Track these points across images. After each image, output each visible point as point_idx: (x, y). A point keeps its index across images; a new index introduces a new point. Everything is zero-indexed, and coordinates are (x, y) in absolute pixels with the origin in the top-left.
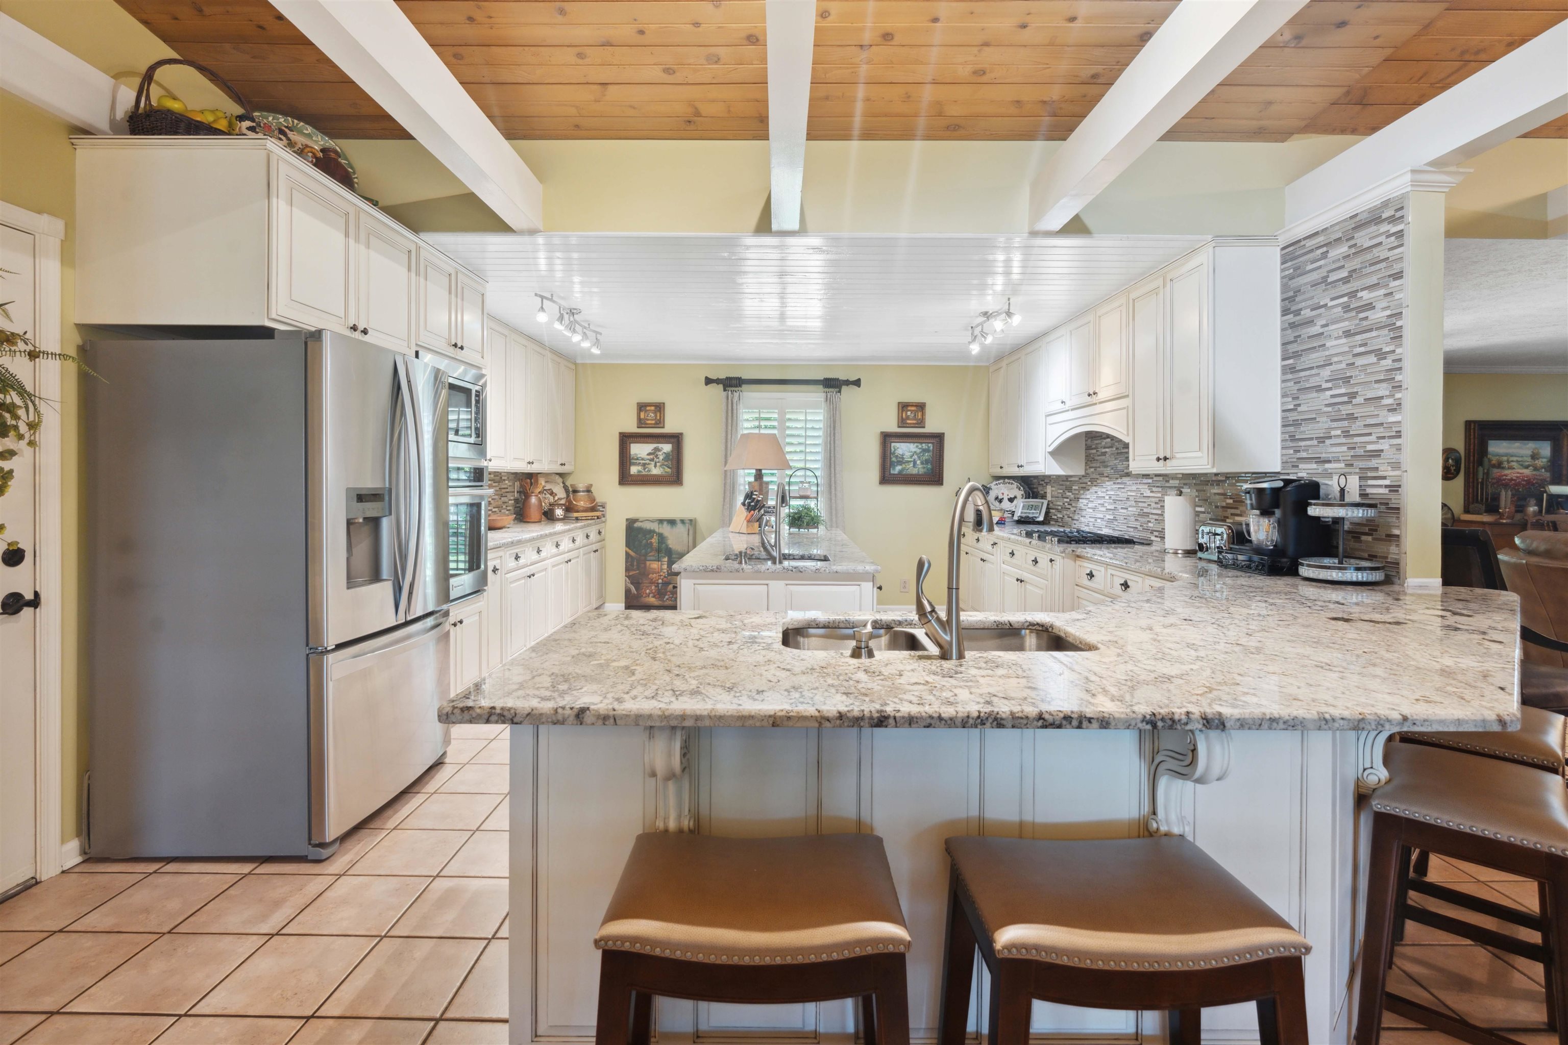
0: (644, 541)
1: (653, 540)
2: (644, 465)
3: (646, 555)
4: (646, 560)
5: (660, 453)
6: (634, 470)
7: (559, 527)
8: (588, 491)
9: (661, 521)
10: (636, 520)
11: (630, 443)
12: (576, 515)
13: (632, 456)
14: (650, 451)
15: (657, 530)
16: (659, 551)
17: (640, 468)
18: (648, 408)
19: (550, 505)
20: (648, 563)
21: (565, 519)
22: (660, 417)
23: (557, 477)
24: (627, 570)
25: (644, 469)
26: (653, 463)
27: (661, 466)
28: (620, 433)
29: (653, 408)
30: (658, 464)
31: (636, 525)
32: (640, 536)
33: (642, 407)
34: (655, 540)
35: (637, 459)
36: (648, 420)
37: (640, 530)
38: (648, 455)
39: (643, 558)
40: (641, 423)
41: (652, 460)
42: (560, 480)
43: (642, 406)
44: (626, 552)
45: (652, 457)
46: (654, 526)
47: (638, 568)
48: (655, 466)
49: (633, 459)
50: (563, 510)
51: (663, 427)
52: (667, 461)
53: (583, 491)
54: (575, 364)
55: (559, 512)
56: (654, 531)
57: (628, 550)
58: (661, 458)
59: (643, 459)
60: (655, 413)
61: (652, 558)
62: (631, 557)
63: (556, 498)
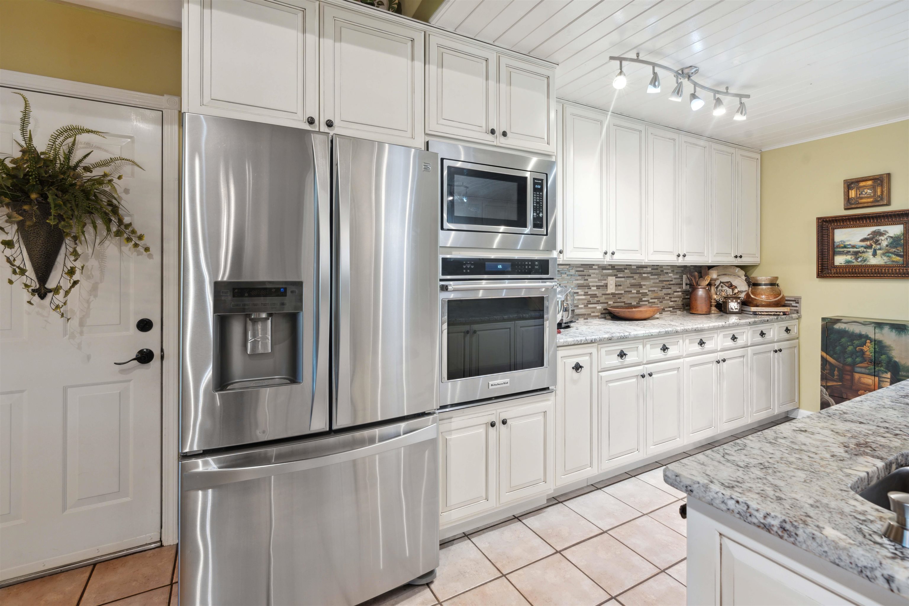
0: (850, 348)
1: (865, 348)
2: (856, 254)
3: (853, 365)
4: (853, 371)
5: (882, 238)
6: (840, 260)
7: (733, 319)
8: (773, 284)
9: (879, 325)
10: (838, 321)
11: (834, 229)
12: (754, 309)
13: (836, 244)
14: (865, 236)
15: (872, 336)
16: (876, 362)
17: (849, 258)
18: (862, 184)
19: (725, 298)
20: (857, 376)
21: (741, 312)
22: (882, 192)
23: (738, 269)
24: (824, 378)
25: (856, 259)
26: (871, 251)
27: (884, 254)
28: (818, 219)
29: (870, 183)
30: (879, 252)
31: (837, 326)
32: (843, 340)
33: (849, 185)
34: (868, 349)
35: (845, 247)
36: (862, 198)
37: (843, 333)
38: (863, 240)
39: (848, 368)
40: (849, 203)
41: (870, 247)
42: (742, 273)
43: (852, 183)
44: (822, 357)
45: (868, 243)
46: (869, 331)
47: (841, 379)
48: (875, 254)
49: (838, 247)
50: (738, 303)
51: (888, 204)
52: (895, 247)
53: (765, 285)
54: (761, 153)
55: (733, 305)
56: (867, 337)
57: (825, 355)
58: (884, 243)
59: (853, 247)
60: (873, 188)
61: (863, 370)
62: (830, 364)
63: (736, 291)
